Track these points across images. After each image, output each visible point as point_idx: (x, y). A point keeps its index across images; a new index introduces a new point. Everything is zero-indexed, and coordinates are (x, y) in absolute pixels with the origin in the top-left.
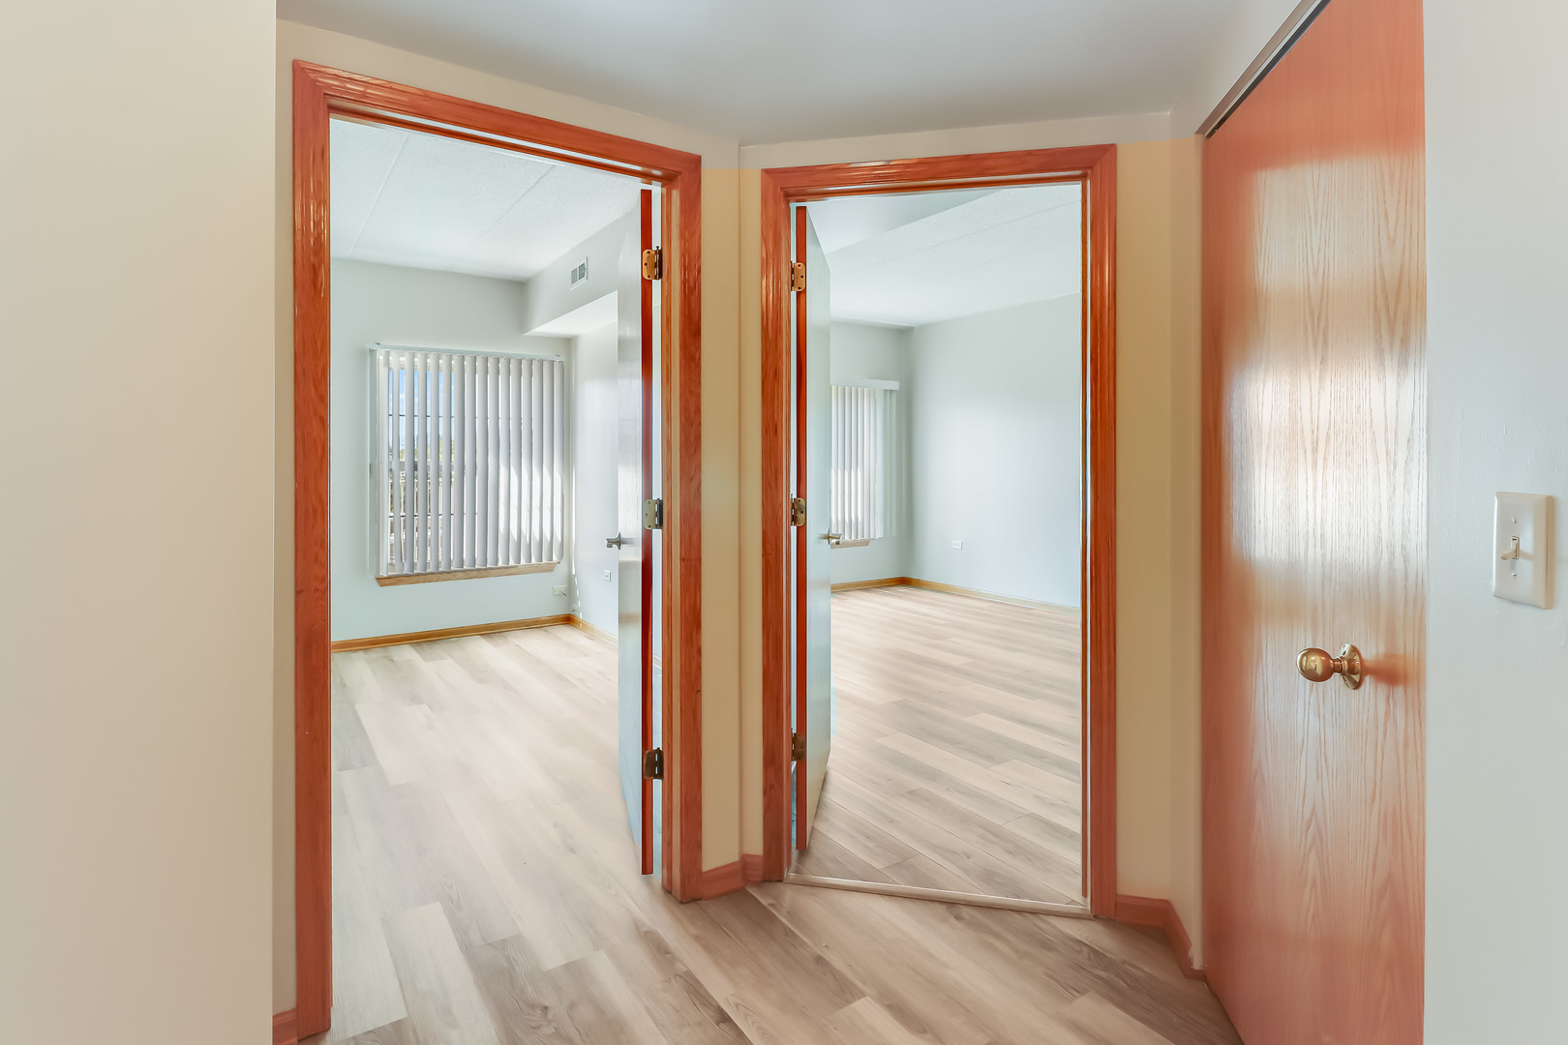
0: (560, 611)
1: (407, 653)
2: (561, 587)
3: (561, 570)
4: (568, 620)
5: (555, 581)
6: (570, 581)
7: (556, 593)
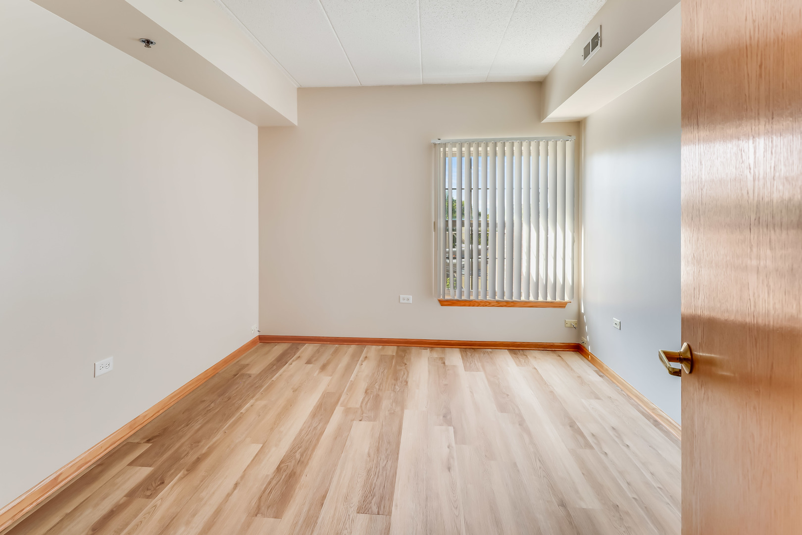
0: (572, 340)
1: (455, 357)
2: (572, 321)
3: (572, 308)
4: (578, 349)
5: (567, 316)
6: (579, 317)
7: (567, 325)
